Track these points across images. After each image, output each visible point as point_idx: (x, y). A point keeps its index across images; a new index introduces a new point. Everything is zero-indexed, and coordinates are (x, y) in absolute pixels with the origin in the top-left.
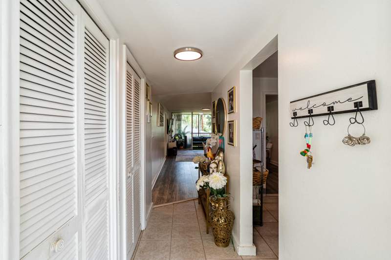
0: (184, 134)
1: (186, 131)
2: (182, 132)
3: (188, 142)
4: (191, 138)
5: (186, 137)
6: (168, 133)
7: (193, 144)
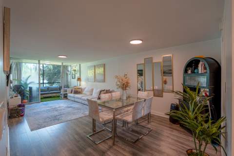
0: (26, 84)
1: (29, 81)
3: (34, 93)
5: (31, 88)
7: (41, 94)
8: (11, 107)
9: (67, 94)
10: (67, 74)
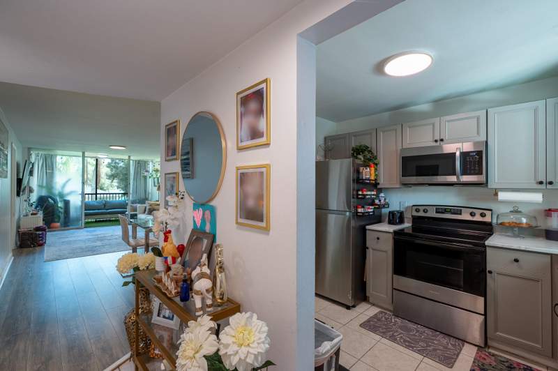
0: (61, 195)
1: (67, 190)
2: (57, 192)
3: (73, 213)
4: (80, 203)
5: (67, 203)
6: (18, 194)
7: (86, 215)
8: (22, 230)
9: (136, 215)
10: (145, 178)
